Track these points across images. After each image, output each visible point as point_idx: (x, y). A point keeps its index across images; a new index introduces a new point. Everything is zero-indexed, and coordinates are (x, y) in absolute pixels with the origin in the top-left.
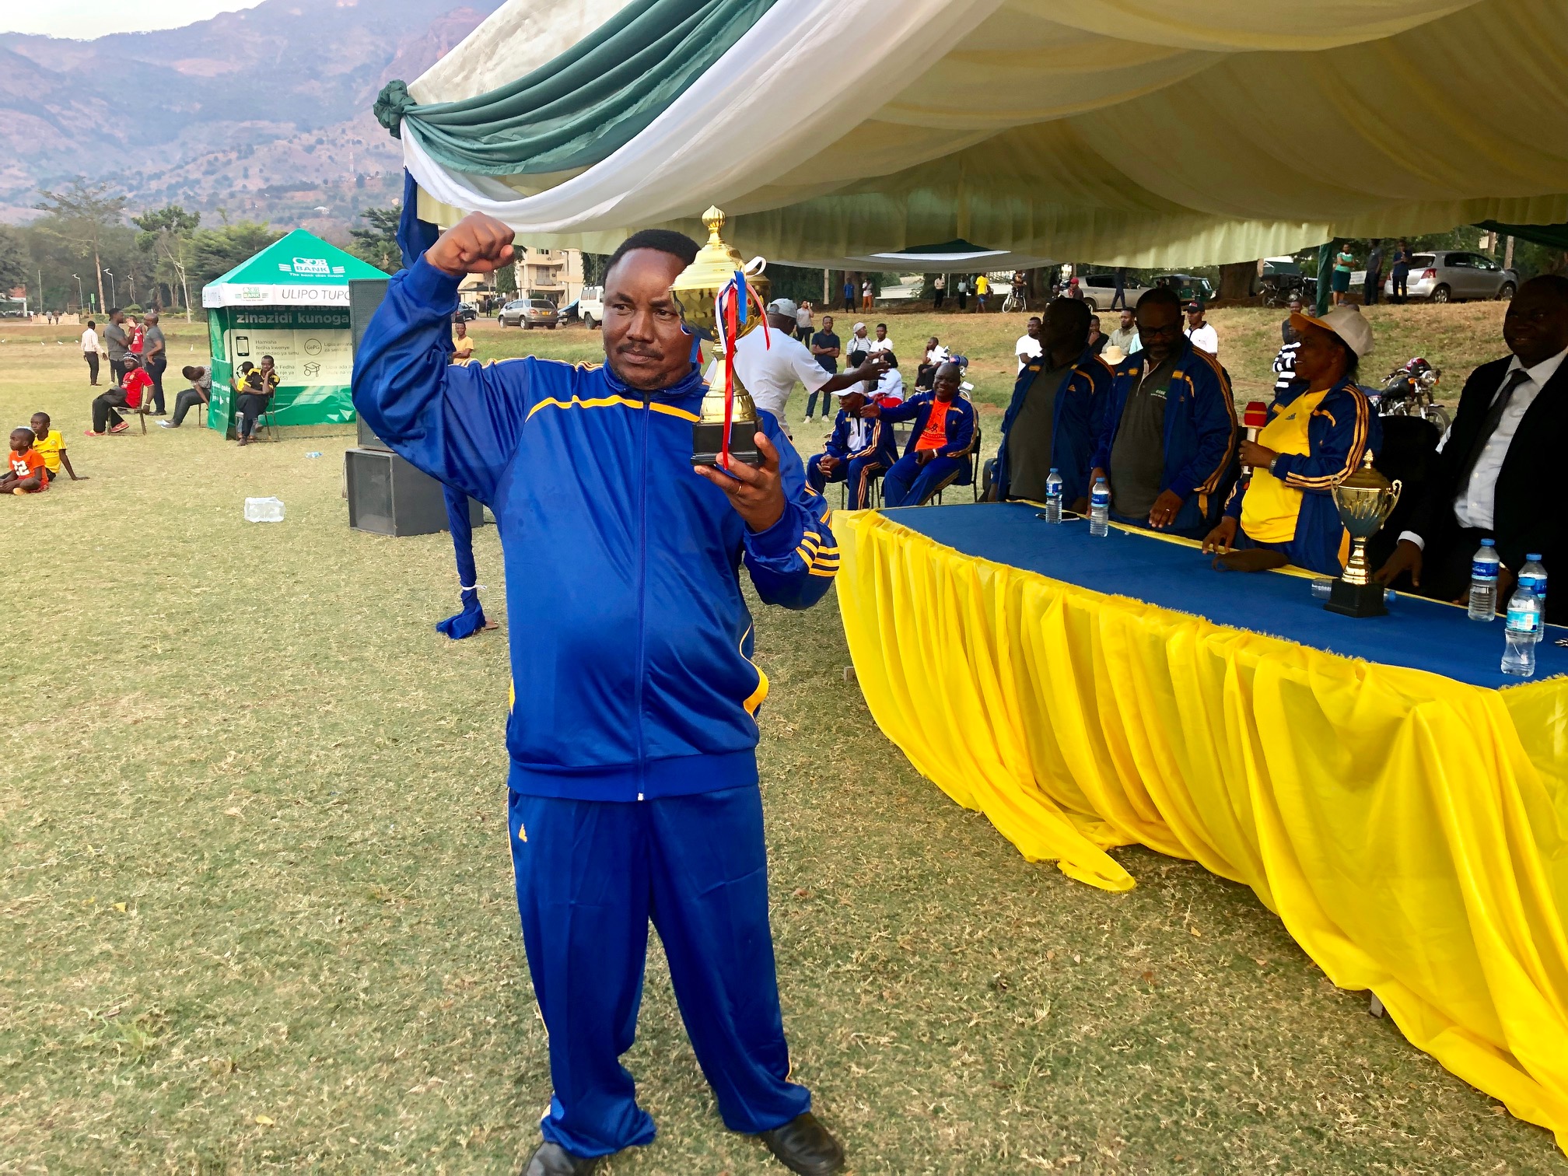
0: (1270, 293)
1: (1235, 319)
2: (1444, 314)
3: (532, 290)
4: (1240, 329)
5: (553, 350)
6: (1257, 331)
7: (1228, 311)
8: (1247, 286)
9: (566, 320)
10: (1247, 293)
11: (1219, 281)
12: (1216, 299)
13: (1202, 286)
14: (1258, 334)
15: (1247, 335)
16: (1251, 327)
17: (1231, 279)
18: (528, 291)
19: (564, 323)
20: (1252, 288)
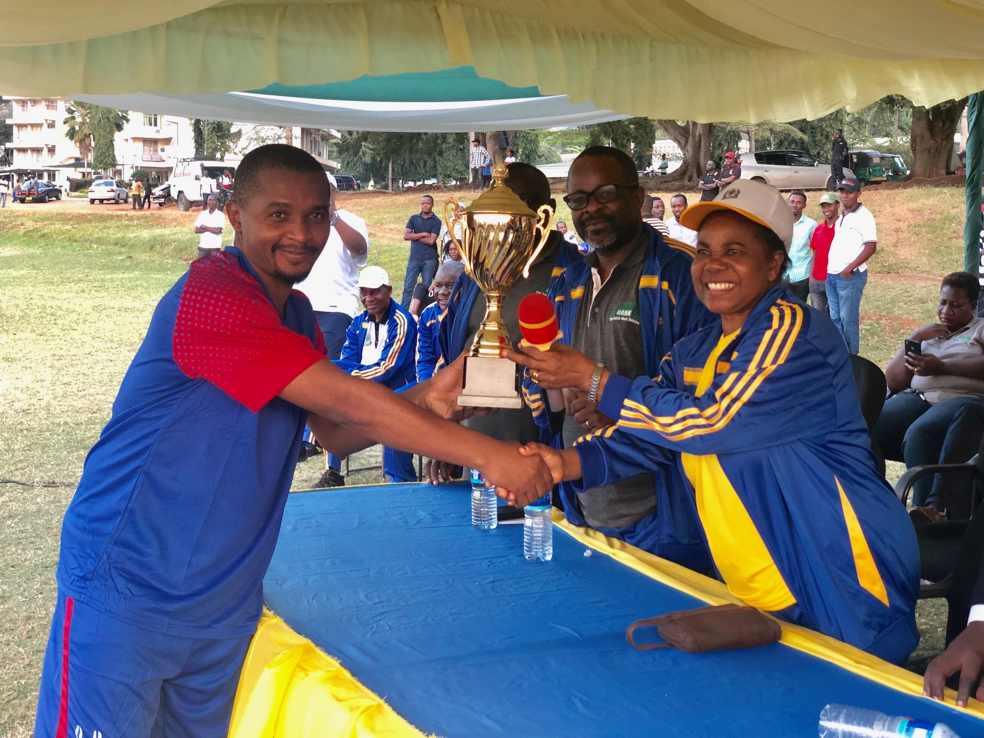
3: (137, 167)
4: (926, 213)
5: (131, 235)
6: (945, 214)
7: (914, 191)
8: (942, 163)
9: (162, 200)
10: (944, 172)
11: (913, 158)
12: (909, 178)
13: (895, 163)
14: (946, 219)
15: (934, 220)
16: (939, 210)
17: (925, 156)
18: (132, 168)
19: (161, 204)
20: (948, 166)
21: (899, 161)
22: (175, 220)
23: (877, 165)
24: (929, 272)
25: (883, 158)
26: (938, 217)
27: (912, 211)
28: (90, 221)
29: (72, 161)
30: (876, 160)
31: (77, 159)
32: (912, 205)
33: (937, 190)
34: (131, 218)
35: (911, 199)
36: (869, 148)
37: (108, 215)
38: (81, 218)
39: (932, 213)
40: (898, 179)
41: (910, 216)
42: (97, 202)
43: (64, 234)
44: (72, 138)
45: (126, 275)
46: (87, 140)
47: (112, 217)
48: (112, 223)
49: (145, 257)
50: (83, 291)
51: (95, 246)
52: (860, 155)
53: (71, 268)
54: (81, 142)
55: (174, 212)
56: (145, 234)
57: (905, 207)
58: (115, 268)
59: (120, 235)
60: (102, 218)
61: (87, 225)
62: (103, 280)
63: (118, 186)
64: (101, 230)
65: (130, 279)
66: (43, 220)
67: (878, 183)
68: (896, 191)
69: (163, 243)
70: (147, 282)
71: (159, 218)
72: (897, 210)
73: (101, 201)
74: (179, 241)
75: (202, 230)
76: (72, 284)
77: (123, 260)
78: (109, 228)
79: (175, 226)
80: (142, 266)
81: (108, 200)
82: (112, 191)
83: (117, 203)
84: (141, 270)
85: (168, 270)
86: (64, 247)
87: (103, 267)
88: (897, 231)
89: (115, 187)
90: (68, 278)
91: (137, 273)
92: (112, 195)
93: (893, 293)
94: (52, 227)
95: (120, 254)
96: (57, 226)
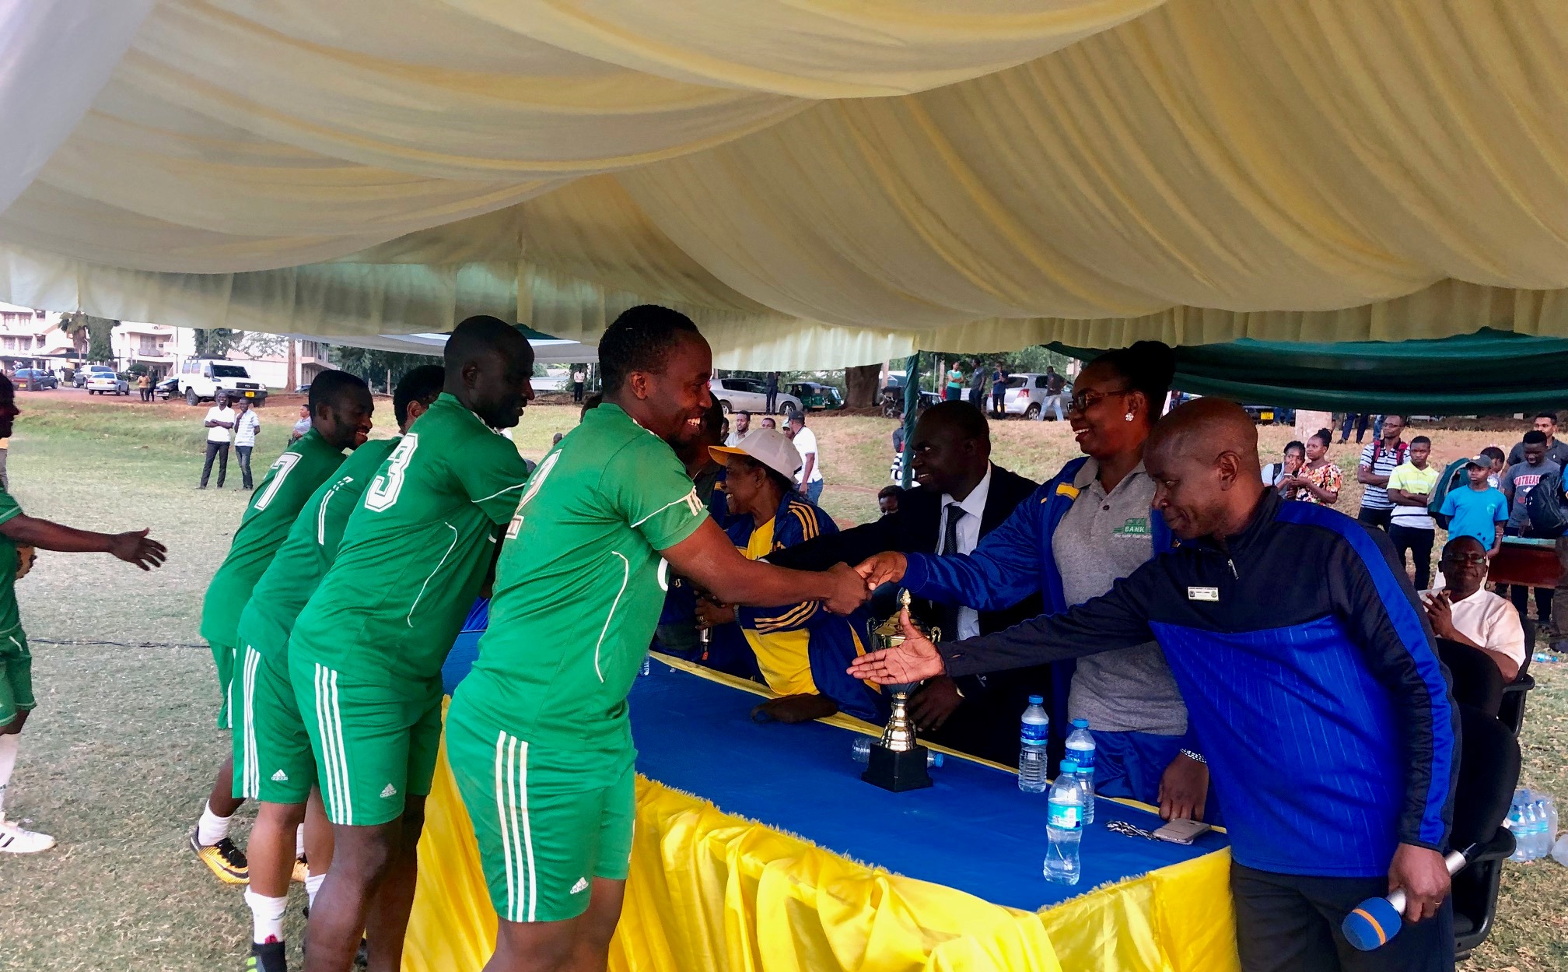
0: (889, 404)
1: (856, 427)
2: (1035, 431)
3: (134, 361)
4: (860, 436)
5: (142, 427)
6: (874, 439)
7: (850, 419)
8: (870, 396)
9: (167, 394)
10: (871, 403)
11: (846, 390)
12: (843, 407)
13: (832, 395)
14: (875, 442)
15: (866, 443)
16: (869, 435)
17: (857, 389)
18: (129, 361)
19: (164, 398)
20: (874, 399)
21: (835, 392)
22: (184, 413)
23: (818, 395)
24: (862, 485)
25: (822, 390)
26: (869, 441)
27: (849, 435)
28: (94, 411)
29: (64, 352)
30: (817, 391)
31: (68, 350)
32: (849, 431)
33: (868, 418)
34: (138, 410)
35: (847, 425)
36: (810, 380)
37: (113, 406)
38: (84, 408)
39: (864, 438)
40: (834, 408)
41: (847, 439)
42: (96, 393)
43: (67, 422)
44: (65, 329)
45: (146, 464)
46: (81, 332)
47: (117, 409)
48: (119, 414)
49: (159, 447)
50: (106, 478)
51: (107, 435)
52: (804, 386)
53: (85, 455)
54: (75, 333)
55: (182, 406)
56: (156, 426)
57: (843, 431)
58: (132, 457)
59: (129, 426)
60: (108, 409)
61: (91, 414)
62: (124, 468)
63: (118, 378)
64: (108, 420)
65: (151, 468)
66: (43, 408)
67: (819, 410)
68: (835, 418)
69: (177, 436)
70: (169, 471)
71: (167, 411)
72: (837, 434)
73: (101, 392)
74: (192, 434)
75: (214, 424)
76: (93, 471)
77: (138, 450)
78: (116, 418)
79: (185, 419)
80: (159, 456)
81: (108, 391)
82: (113, 383)
83: (118, 394)
84: (159, 459)
85: (187, 460)
86: (72, 435)
87: (119, 455)
88: (837, 450)
89: (115, 380)
90: (86, 465)
91: (155, 462)
92: (112, 386)
93: (835, 501)
94: (54, 415)
95: (134, 443)
96: (59, 414)
